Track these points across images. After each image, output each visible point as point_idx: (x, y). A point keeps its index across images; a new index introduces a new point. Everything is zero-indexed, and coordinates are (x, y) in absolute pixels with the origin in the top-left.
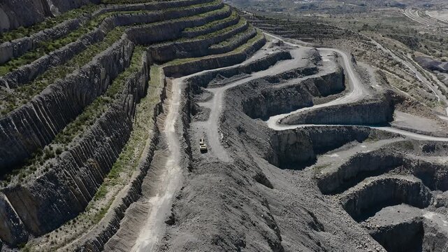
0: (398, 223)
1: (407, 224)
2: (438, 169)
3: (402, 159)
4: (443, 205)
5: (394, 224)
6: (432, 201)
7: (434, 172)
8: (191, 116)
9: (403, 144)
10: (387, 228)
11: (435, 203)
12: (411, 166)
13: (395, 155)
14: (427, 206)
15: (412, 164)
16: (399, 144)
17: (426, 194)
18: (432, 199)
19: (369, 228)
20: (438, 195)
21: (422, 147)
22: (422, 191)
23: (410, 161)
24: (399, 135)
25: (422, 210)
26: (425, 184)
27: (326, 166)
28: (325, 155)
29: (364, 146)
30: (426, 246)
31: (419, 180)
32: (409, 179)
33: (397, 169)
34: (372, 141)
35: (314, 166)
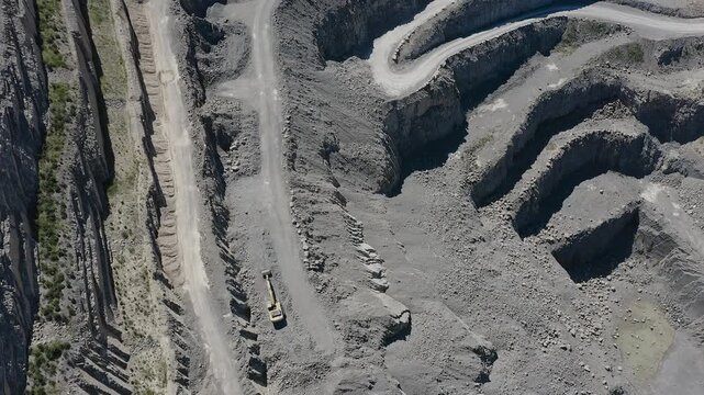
0: (601, 222)
1: (615, 220)
2: (681, 106)
3: (619, 87)
4: (677, 170)
5: (594, 226)
6: (659, 164)
7: (673, 112)
8: (222, 153)
9: (625, 53)
10: (581, 234)
11: (664, 167)
12: (633, 102)
13: (610, 81)
14: (649, 173)
15: (636, 98)
16: (616, 53)
17: (653, 152)
18: (660, 159)
19: (551, 242)
20: (672, 152)
21: (658, 55)
22: (646, 148)
23: (633, 93)
24: (619, 28)
25: (641, 181)
26: (652, 132)
27: (484, 141)
28: (482, 108)
29: (552, 67)
30: (638, 245)
31: (644, 129)
32: (627, 127)
33: (608, 108)
34: (568, 49)
35: (462, 147)
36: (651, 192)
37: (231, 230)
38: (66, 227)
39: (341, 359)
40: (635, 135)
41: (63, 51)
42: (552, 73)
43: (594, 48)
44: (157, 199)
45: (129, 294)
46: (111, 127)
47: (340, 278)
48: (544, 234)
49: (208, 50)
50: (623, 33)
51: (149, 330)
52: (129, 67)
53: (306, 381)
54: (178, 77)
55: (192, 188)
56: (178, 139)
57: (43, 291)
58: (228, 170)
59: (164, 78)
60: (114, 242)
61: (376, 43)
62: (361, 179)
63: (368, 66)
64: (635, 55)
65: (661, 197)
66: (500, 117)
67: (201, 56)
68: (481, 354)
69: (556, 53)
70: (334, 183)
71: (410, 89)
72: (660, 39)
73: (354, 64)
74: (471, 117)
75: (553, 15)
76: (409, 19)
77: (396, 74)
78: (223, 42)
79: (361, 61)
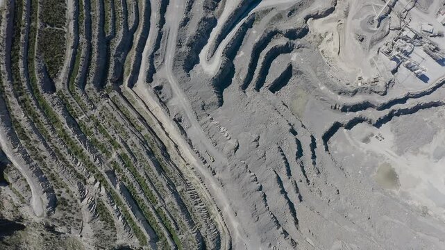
3: (277, 30)
4: (300, 47)
5: (278, 76)
9: (276, 18)
10: (275, 80)
11: (296, 48)
12: (282, 33)
13: (273, 30)
14: (292, 50)
16: (273, 19)
17: (292, 45)
18: (295, 46)
19: (267, 87)
20: (298, 42)
21: (287, 14)
22: (290, 45)
23: (282, 31)
24: (273, 8)
25: (290, 54)
26: (290, 39)
27: (241, 70)
28: (237, 57)
29: (254, 32)
30: (293, 72)
31: (288, 39)
32: (281, 41)
33: (275, 36)
34: (258, 22)
35: (235, 75)
36: (294, 57)
37: (193, 144)
38: (169, 167)
39: (228, 163)
40: (285, 43)
41: (140, 125)
42: (255, 35)
43: (266, 20)
44: (176, 146)
45: (184, 171)
46: (157, 134)
47: (221, 144)
48: (265, 85)
49: (161, 93)
50: (274, 10)
51: (191, 176)
52: (148, 112)
53: (223, 170)
54: (160, 109)
55: (181, 139)
56: (171, 127)
57: (174, 182)
58: (185, 127)
59: (157, 110)
60: (175, 162)
61: (200, 56)
62: (213, 107)
63: (201, 66)
64: (279, 17)
65: (297, 57)
66: (243, 59)
67: (161, 96)
68: (256, 141)
69: (254, 26)
70: (209, 115)
71: (216, 70)
72: (287, 8)
73: (196, 68)
74: (235, 62)
75: (250, 14)
76: (206, 43)
77: (210, 65)
78: (163, 88)
79: (198, 65)
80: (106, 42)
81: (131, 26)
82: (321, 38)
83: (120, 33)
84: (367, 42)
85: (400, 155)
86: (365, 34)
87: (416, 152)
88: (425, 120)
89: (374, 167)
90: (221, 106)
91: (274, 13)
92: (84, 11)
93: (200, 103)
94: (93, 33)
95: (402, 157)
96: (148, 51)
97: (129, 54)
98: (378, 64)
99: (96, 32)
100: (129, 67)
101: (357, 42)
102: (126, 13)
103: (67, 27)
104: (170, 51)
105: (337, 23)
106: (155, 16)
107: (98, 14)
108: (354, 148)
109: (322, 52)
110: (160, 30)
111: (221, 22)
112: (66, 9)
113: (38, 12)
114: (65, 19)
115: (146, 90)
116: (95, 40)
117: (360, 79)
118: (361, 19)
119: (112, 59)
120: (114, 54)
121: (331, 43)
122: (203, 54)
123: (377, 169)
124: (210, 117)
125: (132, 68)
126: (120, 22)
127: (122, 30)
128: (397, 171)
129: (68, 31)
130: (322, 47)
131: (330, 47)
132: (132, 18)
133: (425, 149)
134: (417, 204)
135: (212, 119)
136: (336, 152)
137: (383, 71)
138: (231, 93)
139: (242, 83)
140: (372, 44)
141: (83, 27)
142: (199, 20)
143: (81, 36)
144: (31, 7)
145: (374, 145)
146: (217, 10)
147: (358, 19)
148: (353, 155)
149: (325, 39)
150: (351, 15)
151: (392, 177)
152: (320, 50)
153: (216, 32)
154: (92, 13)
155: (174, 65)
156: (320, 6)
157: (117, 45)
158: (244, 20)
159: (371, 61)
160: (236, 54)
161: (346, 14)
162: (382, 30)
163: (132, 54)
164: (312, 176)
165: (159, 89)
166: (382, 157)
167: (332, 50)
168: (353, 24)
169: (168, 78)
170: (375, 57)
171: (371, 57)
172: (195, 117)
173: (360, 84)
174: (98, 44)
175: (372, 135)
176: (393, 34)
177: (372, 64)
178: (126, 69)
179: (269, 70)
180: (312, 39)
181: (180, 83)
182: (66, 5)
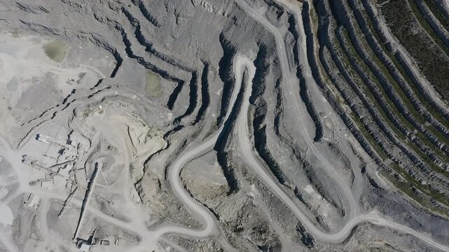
11: (170, 124)
13: (197, 124)
21: (188, 141)
22: (178, 122)
26: (178, 126)
28: (222, 88)
29: (214, 115)
30: (167, 107)
32: (185, 121)
35: (218, 73)
36: (170, 116)
40: (182, 120)
42: (212, 113)
43: (206, 129)
48: (188, 83)
49: (277, 12)
61: (255, 68)
62: (227, 27)
63: (251, 60)
64: (194, 136)
65: (167, 117)
66: (216, 89)
67: (276, 9)
68: (178, 16)
69: (216, 120)
70: (228, 16)
71: (236, 61)
72: (190, 145)
73: (254, 56)
74: (222, 83)
75: (223, 126)
76: (254, 81)
77: (243, 64)
78: (276, 19)
79: (254, 58)
80: (341, 21)
81: (325, 49)
82: (149, 136)
83: (331, 36)
84: (103, 147)
85: (48, 73)
86: (108, 152)
87: (35, 79)
88: (31, 111)
89: (70, 56)
90: (220, 35)
91: (201, 136)
92: (370, 31)
93: (239, 22)
94: (354, 19)
95: (46, 72)
96: (302, 41)
97: (317, 28)
98: (87, 131)
99: (352, 21)
100: (313, 17)
101: (113, 144)
102: (334, 57)
103: (378, 8)
104: (282, 51)
105: (138, 154)
106: (308, 74)
107: (357, 37)
108: (92, 65)
109: (145, 126)
110: (298, 64)
111: (246, 104)
112: (386, 23)
113: (408, 4)
114: (383, 14)
115: (291, 8)
116: (350, 14)
117: (101, 112)
118: (115, 165)
119: (329, 12)
120: (330, 18)
121: (138, 135)
122: (252, 71)
123: (67, 55)
124: (226, 15)
125: (310, 17)
126: (335, 46)
127: (331, 39)
128: (48, 58)
129: (376, 6)
130: (146, 129)
131: (139, 131)
132: (327, 57)
133: (26, 85)
134: (24, 37)
135: (224, 15)
136: (107, 57)
137: (81, 125)
138: (216, 55)
139: (209, 68)
140: (99, 147)
141: (365, 16)
142: (266, 90)
143: (363, 8)
144: (416, 4)
145: (73, 73)
146: (253, 111)
147: (118, 166)
148: (91, 59)
149: (144, 135)
150: (127, 168)
151: (51, 53)
152: (147, 126)
153: (248, 93)
154: (363, 35)
155: (274, 41)
156: (159, 160)
157: (330, 26)
158: (226, 118)
159: (96, 132)
160: (223, 91)
161: (131, 167)
162: (91, 162)
163: (314, 29)
164: (121, 19)
165: (280, 15)
166: (64, 67)
167: (136, 128)
168: (122, 160)
169: (275, 28)
170: (93, 136)
171: (97, 135)
172: (238, 4)
173: (101, 107)
174: (346, 13)
175: (78, 82)
176: (80, 165)
177: (93, 129)
178: (315, 14)
179: (189, 97)
180: (158, 133)
181: (263, 28)
182: (388, 26)
